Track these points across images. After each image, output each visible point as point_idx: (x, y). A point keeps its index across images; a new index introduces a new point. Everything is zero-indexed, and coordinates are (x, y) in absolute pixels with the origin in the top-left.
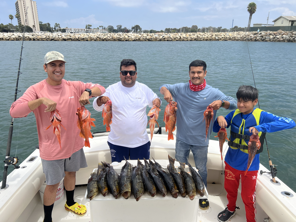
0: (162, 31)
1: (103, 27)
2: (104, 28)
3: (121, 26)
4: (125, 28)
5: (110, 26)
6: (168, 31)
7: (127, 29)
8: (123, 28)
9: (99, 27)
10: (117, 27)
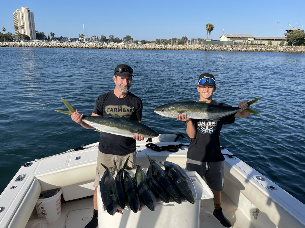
0: (152, 42)
1: (95, 36)
2: (97, 37)
3: (113, 36)
4: (117, 39)
5: (102, 36)
6: (158, 42)
7: (119, 39)
8: (115, 38)
9: (92, 37)
10: (109, 37)
